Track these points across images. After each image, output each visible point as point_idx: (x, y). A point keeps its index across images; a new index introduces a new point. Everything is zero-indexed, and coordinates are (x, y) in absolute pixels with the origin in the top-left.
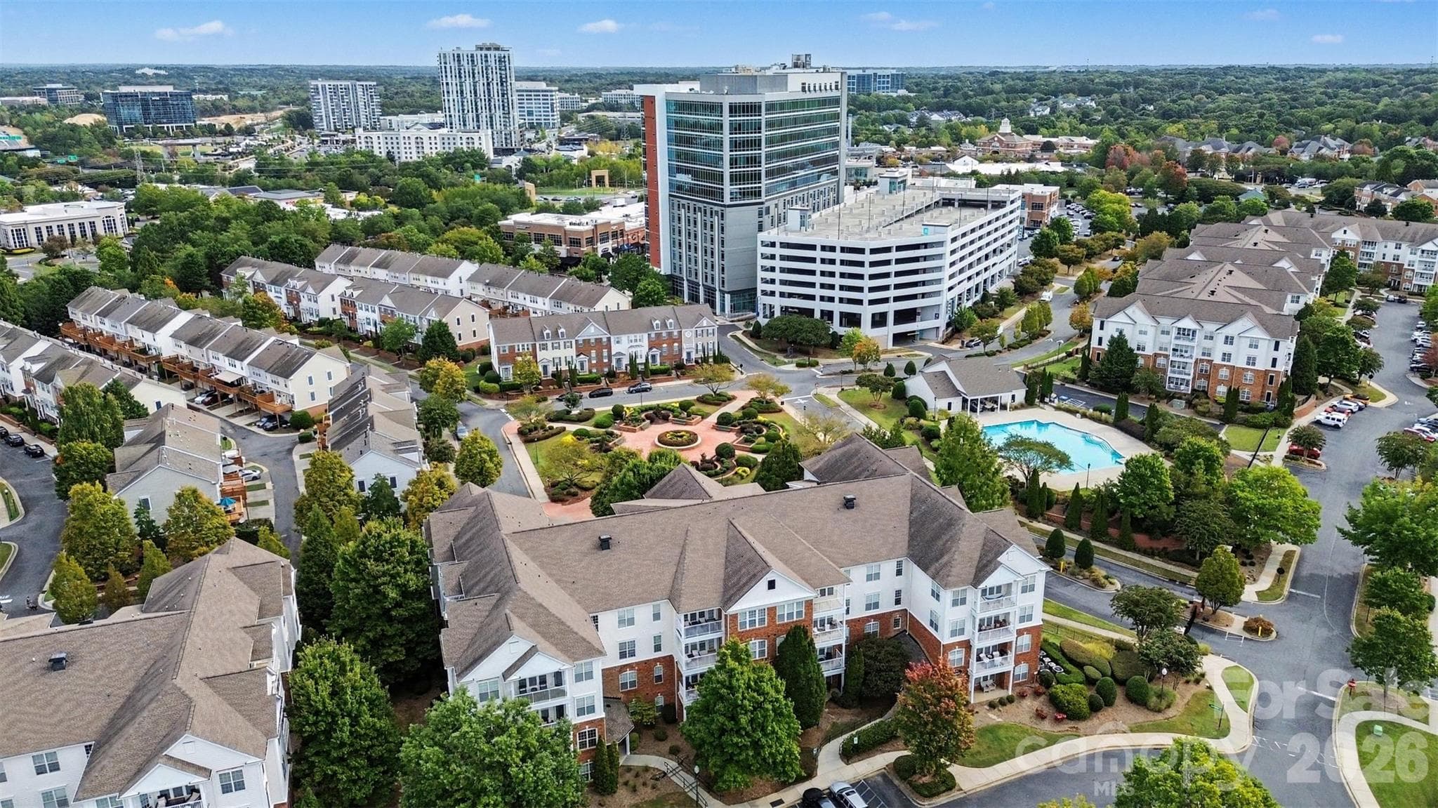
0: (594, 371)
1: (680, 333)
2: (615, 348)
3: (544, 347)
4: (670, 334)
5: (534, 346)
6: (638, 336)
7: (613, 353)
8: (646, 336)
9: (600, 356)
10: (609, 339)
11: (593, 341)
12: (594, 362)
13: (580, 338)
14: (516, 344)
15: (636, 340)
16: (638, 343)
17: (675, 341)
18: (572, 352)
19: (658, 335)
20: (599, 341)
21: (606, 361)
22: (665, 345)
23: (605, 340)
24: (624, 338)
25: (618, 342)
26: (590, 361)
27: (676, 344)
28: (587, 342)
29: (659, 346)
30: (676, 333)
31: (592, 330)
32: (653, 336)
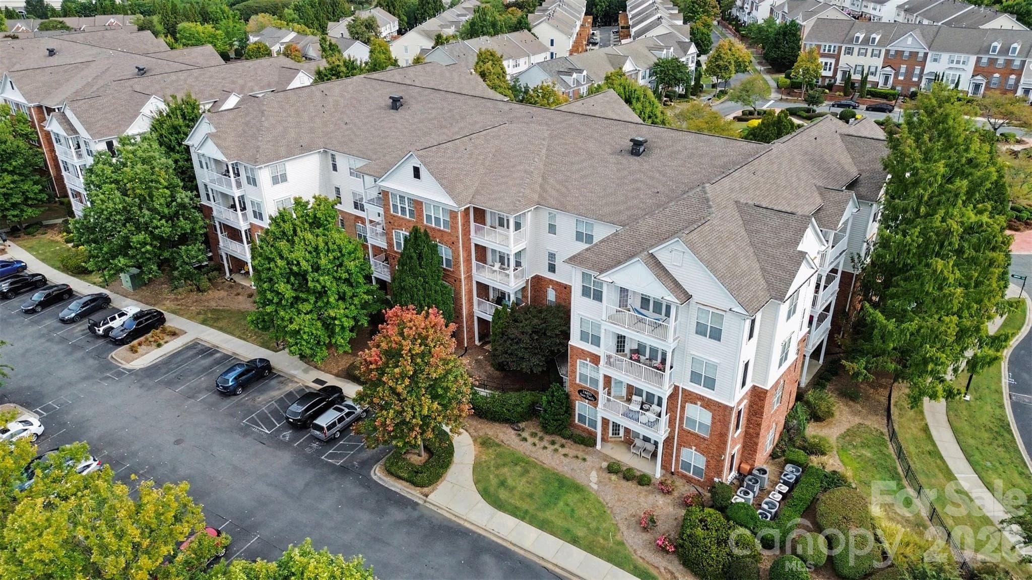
0: (899, 88)
1: (1023, 63)
2: (930, 67)
3: (849, 51)
4: (1009, 62)
5: (840, 48)
6: (963, 57)
7: (925, 72)
8: (973, 59)
9: (909, 73)
10: (926, 55)
11: (906, 54)
12: (901, 78)
13: (893, 48)
14: (823, 44)
15: (958, 62)
16: (960, 66)
17: (1012, 72)
18: (879, 62)
19: (992, 61)
20: (914, 55)
21: (915, 79)
22: (997, 75)
23: (921, 55)
24: (945, 57)
25: (935, 60)
26: (896, 75)
27: (1013, 77)
28: (899, 53)
29: (987, 74)
30: (1017, 63)
31: (910, 41)
32: (985, 60)
